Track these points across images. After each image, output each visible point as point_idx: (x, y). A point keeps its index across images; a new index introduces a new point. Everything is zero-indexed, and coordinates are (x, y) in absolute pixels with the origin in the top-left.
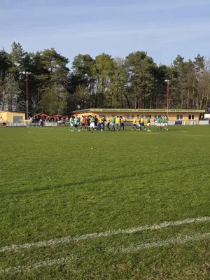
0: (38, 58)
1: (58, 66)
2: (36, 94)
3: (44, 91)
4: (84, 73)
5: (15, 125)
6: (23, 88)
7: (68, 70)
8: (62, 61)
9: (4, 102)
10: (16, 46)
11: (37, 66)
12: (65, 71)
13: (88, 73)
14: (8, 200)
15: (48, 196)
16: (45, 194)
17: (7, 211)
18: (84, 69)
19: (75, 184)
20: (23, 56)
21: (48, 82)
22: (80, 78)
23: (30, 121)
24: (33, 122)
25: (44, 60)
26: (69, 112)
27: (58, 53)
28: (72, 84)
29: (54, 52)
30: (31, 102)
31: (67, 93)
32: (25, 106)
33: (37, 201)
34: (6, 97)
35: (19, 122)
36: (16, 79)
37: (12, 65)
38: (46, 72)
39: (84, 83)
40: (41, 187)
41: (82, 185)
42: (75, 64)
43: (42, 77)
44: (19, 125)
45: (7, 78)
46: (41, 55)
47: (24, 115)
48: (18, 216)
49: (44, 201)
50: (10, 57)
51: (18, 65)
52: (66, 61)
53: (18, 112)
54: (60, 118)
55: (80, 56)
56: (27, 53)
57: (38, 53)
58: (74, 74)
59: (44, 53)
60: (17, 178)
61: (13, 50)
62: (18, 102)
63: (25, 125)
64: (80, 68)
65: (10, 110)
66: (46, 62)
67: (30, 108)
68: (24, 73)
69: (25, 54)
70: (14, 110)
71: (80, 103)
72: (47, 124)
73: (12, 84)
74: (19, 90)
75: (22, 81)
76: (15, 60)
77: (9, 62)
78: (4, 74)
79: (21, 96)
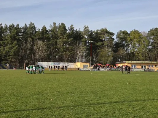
0: (97, 33)
1: (108, 37)
2: (96, 53)
3: (100, 51)
4: (123, 41)
5: (84, 69)
6: (89, 49)
7: (114, 39)
8: (110, 35)
9: (79, 57)
10: (86, 27)
11: (96, 38)
12: (112, 40)
13: (125, 41)
14: (84, 108)
15: (105, 107)
16: (103, 106)
17: (84, 113)
18: (123, 39)
19: (119, 102)
20: (89, 32)
21: (103, 46)
22: (121, 44)
23: (92, 67)
24: (93, 68)
25: (100, 34)
26: (113, 63)
27: (108, 30)
28: (115, 47)
29: (106, 30)
30: (93, 57)
31: (113, 52)
32: (90, 60)
33: (99, 109)
34: (80, 54)
35: (86, 68)
36: (85, 45)
37: (83, 37)
38: (102, 41)
39: (123, 46)
40: (101, 102)
41: (123, 103)
42: (118, 36)
43: (99, 44)
44: (86, 69)
45: (81, 45)
46: (99, 31)
47: (89, 64)
48: (90, 116)
49: (103, 110)
50: (82, 32)
51: (87, 37)
52: (113, 34)
53: (86, 63)
54: (109, 66)
55: (121, 32)
56: (91, 31)
57: (97, 31)
58: (117, 42)
59: (100, 30)
60: (87, 97)
61: (84, 29)
62: (86, 57)
63: (89, 69)
64: (121, 38)
65: (82, 61)
66: (102, 35)
67: (92, 60)
68: (89, 41)
69: (90, 31)
70: (83, 61)
71: (120, 58)
72: (101, 69)
73: (83, 48)
74: (87, 51)
75: (88, 46)
76: (86, 35)
77: (82, 36)
78: (79, 42)
79: (87, 54)
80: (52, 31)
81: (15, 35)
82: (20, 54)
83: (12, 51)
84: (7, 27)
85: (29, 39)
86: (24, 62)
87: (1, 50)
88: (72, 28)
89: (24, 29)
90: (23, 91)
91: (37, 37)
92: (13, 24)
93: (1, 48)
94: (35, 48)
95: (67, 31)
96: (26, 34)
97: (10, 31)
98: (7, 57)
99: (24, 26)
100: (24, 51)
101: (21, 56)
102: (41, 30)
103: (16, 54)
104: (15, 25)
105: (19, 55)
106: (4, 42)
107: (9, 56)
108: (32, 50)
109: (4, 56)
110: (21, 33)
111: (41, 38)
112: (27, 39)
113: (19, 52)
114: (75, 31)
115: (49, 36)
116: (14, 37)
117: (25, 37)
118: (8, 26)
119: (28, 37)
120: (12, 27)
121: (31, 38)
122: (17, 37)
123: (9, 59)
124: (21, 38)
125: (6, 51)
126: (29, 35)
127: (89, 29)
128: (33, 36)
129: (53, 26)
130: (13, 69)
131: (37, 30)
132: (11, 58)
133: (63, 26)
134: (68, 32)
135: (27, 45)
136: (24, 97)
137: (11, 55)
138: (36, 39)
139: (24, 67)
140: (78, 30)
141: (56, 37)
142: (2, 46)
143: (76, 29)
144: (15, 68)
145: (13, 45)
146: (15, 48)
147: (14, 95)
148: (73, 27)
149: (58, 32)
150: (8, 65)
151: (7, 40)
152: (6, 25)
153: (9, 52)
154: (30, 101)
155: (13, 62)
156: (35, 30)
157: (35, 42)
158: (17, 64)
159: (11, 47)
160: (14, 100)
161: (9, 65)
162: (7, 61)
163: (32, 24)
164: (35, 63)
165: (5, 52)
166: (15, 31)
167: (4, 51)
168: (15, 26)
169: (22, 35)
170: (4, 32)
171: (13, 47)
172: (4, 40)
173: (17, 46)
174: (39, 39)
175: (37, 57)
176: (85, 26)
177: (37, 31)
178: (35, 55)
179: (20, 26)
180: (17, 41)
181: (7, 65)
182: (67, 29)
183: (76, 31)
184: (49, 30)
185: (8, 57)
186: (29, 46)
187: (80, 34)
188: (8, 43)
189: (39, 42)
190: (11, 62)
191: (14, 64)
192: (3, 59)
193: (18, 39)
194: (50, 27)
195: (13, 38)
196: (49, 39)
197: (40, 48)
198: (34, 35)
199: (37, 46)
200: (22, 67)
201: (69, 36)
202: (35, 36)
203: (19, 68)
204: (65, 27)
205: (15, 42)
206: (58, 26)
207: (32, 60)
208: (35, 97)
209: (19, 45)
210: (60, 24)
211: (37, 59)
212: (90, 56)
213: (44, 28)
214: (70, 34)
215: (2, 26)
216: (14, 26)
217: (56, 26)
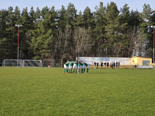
5: (144, 67)
6: (150, 39)
9: (136, 50)
10: (146, 6)
20: (151, 14)
32: (152, 53)
34: (137, 45)
35: (147, 65)
36: (145, 32)
37: (142, 21)
44: (147, 67)
45: (138, 31)
47: (150, 60)
50: (141, 14)
51: (147, 21)
53: (146, 57)
60: (150, 106)
61: (144, 10)
62: (146, 49)
63: (152, 67)
65: (140, 56)
68: (152, 27)
69: (153, 12)
70: (143, 56)
73: (142, 36)
74: (147, 40)
75: (150, 33)
76: (145, 17)
77: (141, 19)
78: (136, 28)
79: (148, 45)
80: (98, 14)
81: (50, 22)
82: (56, 46)
83: (46, 42)
84: (39, 11)
85: (68, 26)
86: (61, 58)
87: (33, 42)
88: (126, 9)
89: (61, 13)
90: (61, 96)
91: (78, 23)
92: (47, 7)
93: (32, 39)
94: (75, 38)
95: (119, 13)
96: (63, 19)
97: (44, 17)
98: (40, 50)
99: (61, 9)
100: (61, 42)
101: (57, 49)
102: (83, 14)
103: (51, 46)
104: (49, 8)
105: (54, 48)
106: (36, 31)
107: (42, 50)
108: (71, 41)
109: (36, 49)
110: (57, 18)
111: (83, 24)
112: (65, 26)
113: (54, 44)
114: (130, 12)
115: (94, 22)
116: (49, 24)
117: (62, 24)
118: (41, 10)
119: (66, 24)
120: (45, 10)
121: (70, 24)
122: (52, 25)
123: (43, 53)
124: (57, 25)
125: (39, 43)
126: (68, 21)
127: (151, 9)
128: (72, 22)
129: (99, 7)
130: (47, 66)
131: (77, 14)
132: (45, 52)
133: (113, 7)
134: (120, 14)
135: (64, 34)
136: (63, 104)
137: (44, 49)
138: (77, 26)
139: (61, 65)
140: (134, 11)
141: (103, 22)
142: (33, 36)
143: (132, 10)
144: (49, 65)
145: (47, 35)
146: (50, 38)
147: (50, 102)
148: (128, 6)
149: (107, 15)
150: (41, 61)
151: (39, 28)
152: (38, 8)
153: (42, 44)
154: (71, 110)
155: (47, 58)
156: (75, 13)
157: (75, 30)
158: (52, 60)
159: (45, 38)
160: (50, 108)
161: (42, 62)
162: (40, 56)
163: (71, 5)
164: (75, 58)
165: (37, 44)
166: (50, 17)
167: (36, 43)
168: (50, 10)
169: (58, 21)
170: (36, 18)
171: (47, 37)
172: (36, 29)
173: (52, 36)
174: (81, 25)
175: (78, 49)
176: (145, 4)
177: (78, 15)
178: (75, 48)
179: (56, 10)
180: (53, 29)
181: (39, 62)
182: (118, 11)
183: (132, 12)
184: (94, 13)
185: (41, 51)
186: (67, 35)
187: (138, 16)
188: (41, 32)
189: (81, 30)
190: (44, 57)
191: (48, 60)
192: (35, 53)
193: (53, 27)
194: (95, 8)
195: (48, 26)
196: (93, 25)
197: (82, 37)
198: (74, 20)
199: (78, 36)
200: (59, 64)
201: (122, 20)
202: (76, 22)
203: (55, 66)
204: (115, 8)
205: (50, 31)
206: (106, 7)
207: (72, 55)
208: (76, 105)
209: (55, 35)
210: (109, 4)
211: (77, 53)
212: (152, 48)
213: (88, 10)
214: (122, 17)
215: (33, 9)
216: (48, 10)
217: (104, 6)
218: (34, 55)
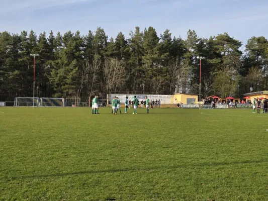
0: (211, 43)
1: (230, 49)
2: (208, 77)
3: (216, 74)
4: (258, 55)
5: (189, 106)
6: (196, 72)
7: (241, 53)
8: (235, 44)
9: (179, 85)
10: (191, 34)
11: (210, 50)
12: (238, 54)
13: (262, 56)
14: (190, 170)
15: (227, 170)
16: (223, 168)
17: (190, 179)
18: (258, 51)
19: (252, 162)
20: (197, 42)
21: (221, 66)
22: (253, 60)
23: (202, 103)
24: (205, 103)
25: (217, 45)
26: (241, 95)
27: (231, 37)
28: (244, 67)
29: (227, 36)
30: (203, 85)
31: (239, 76)
32: (198, 89)
33: (217, 174)
34: (180, 80)
35: (192, 104)
36: (190, 63)
37: (187, 51)
38: (219, 56)
39: (258, 65)
40: (219, 161)
41: (259, 163)
42: (249, 47)
43: (214, 61)
44: (192, 106)
45: (182, 63)
46: (214, 39)
47: (196, 97)
48: (201, 184)
49: (223, 174)
50: (185, 42)
51: (192, 50)
52: (239, 44)
53: (192, 95)
54: (232, 100)
55: (254, 39)
56: (200, 39)
57: (211, 39)
58: (247, 57)
59: (217, 37)
60: (195, 152)
61: (188, 37)
62: (191, 85)
63: (198, 106)
64: (253, 51)
65: (184, 93)
66: (219, 46)
67: (203, 90)
68: (198, 57)
69: (199, 40)
70: (187, 92)
71: (252, 86)
73: (187, 68)
74: (193, 74)
75: (195, 65)
76: (190, 46)
77: (185, 48)
78: (179, 60)
79: (194, 80)
80: (133, 41)
81: (74, 51)
82: (82, 81)
83: (70, 76)
84: (60, 38)
85: (97, 56)
86: (88, 95)
87: (52, 76)
88: (167, 36)
89: (88, 40)
90: (88, 142)
91: (109, 53)
92: (70, 32)
93: (51, 71)
94: (106, 71)
95: (158, 41)
96: (90, 47)
97: (66, 44)
98: (61, 86)
99: (88, 35)
100: (88, 76)
101: (84, 85)
102: (115, 41)
103: (76, 81)
104: (73, 34)
105: (80, 84)
106: (56, 61)
107: (64, 85)
108: (101, 74)
109: (57, 84)
110: (83, 47)
111: (115, 53)
112: (92, 57)
113: (80, 78)
114: (172, 40)
115: (128, 51)
116: (73, 54)
117: (89, 53)
118: (63, 35)
119: (94, 53)
120: (68, 36)
121: (99, 53)
122: (77, 54)
123: (65, 89)
124: (84, 55)
125: (60, 77)
126: (96, 50)
127: (196, 36)
128: (102, 52)
129: (134, 33)
130: (71, 106)
131: (108, 41)
132: (68, 89)
133: (152, 33)
134: (160, 42)
135: (93, 66)
136: (90, 151)
137: (67, 84)
138: (107, 56)
139: (88, 103)
140: (177, 38)
141: (140, 51)
142: (54, 68)
143: (175, 37)
144: (74, 104)
145: (71, 67)
146: (74, 71)
147: (74, 148)
148: (169, 33)
149: (144, 43)
150: (63, 99)
151: (61, 58)
152: (59, 34)
153: (65, 78)
154: (100, 158)
155: (71, 95)
156: (106, 40)
157: (105, 61)
158: (78, 98)
159: (68, 70)
160: (75, 156)
161: (65, 101)
162: (62, 92)
163: (100, 31)
164: (106, 96)
165: (58, 78)
166: (74, 44)
167: (57, 76)
168: (74, 35)
169: (85, 50)
170: (57, 46)
171: (70, 69)
172: (57, 59)
173: (77, 69)
174: (112, 55)
175: (110, 85)
176: (190, 30)
177: (109, 43)
178: (105, 83)
179: (81, 35)
180: (78, 60)
181: (61, 100)
182: (158, 38)
183: (174, 40)
184: (129, 40)
185: (63, 87)
186: (96, 68)
187: (181, 44)
188: (63, 64)
189: (113, 61)
190: (68, 94)
191: (73, 98)
192: (55, 89)
193: (79, 57)
194: (130, 34)
195: (71, 55)
196: (128, 55)
197: (113, 70)
198: (104, 48)
199: (109, 68)
200: (86, 103)
201: (162, 49)
202: (106, 51)
203: (81, 105)
204: (155, 35)
205: (74, 62)
206: (143, 33)
207: (102, 92)
208: (107, 152)
209: (80, 67)
210: (147, 30)
211: (109, 90)
212: (199, 84)
213: (121, 37)
214: (163, 45)
215: (53, 35)
216: (71, 36)
217: (140, 32)
218: (55, 92)
